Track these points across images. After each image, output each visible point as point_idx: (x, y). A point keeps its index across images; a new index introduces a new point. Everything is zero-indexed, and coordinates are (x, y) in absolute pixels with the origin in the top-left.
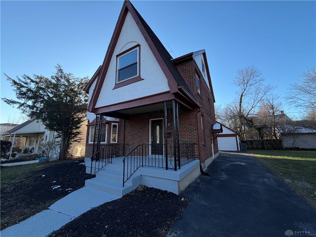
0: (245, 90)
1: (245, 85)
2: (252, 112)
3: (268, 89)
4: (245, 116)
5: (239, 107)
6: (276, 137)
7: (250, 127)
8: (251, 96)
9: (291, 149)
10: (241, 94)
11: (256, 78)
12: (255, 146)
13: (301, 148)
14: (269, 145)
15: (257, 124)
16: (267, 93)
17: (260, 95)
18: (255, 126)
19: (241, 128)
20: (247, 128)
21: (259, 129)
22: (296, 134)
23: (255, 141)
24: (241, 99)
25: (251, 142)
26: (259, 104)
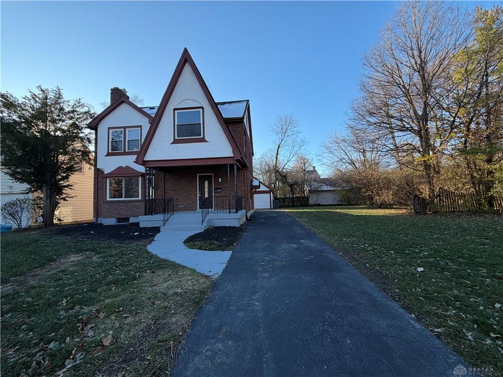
0: (282, 140)
1: (283, 135)
2: (286, 167)
3: (303, 143)
4: (280, 170)
5: (274, 159)
6: (304, 194)
7: (284, 183)
8: (287, 148)
9: (315, 205)
10: (278, 145)
11: (293, 129)
12: (286, 203)
13: (321, 204)
14: (298, 203)
15: (290, 180)
16: (302, 147)
17: (296, 148)
18: (288, 182)
19: (275, 184)
20: (280, 184)
21: (291, 186)
22: (319, 191)
23: (287, 198)
24: (278, 151)
25: (284, 199)
26: (294, 159)
